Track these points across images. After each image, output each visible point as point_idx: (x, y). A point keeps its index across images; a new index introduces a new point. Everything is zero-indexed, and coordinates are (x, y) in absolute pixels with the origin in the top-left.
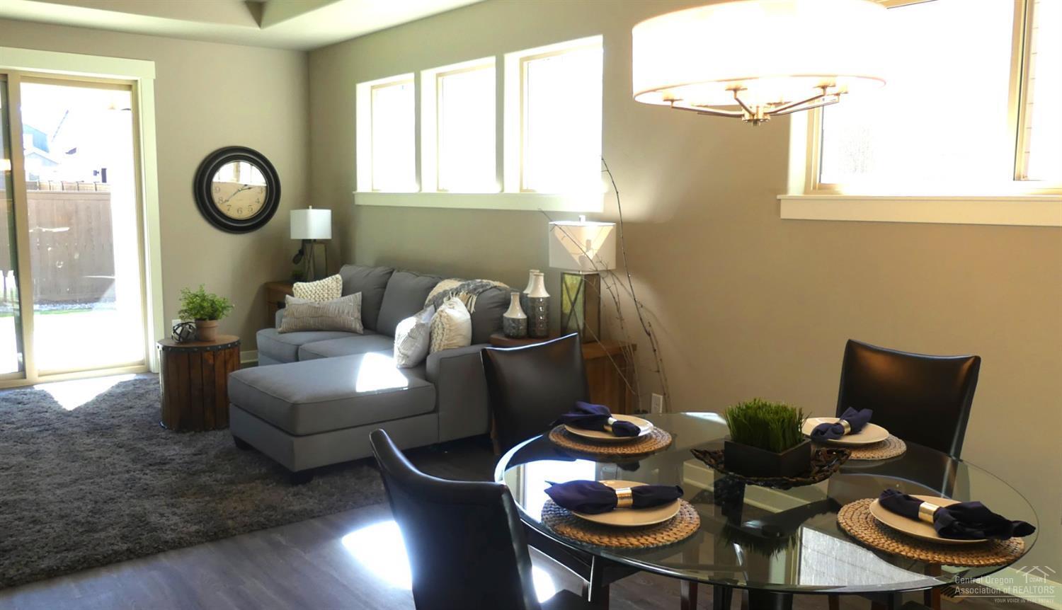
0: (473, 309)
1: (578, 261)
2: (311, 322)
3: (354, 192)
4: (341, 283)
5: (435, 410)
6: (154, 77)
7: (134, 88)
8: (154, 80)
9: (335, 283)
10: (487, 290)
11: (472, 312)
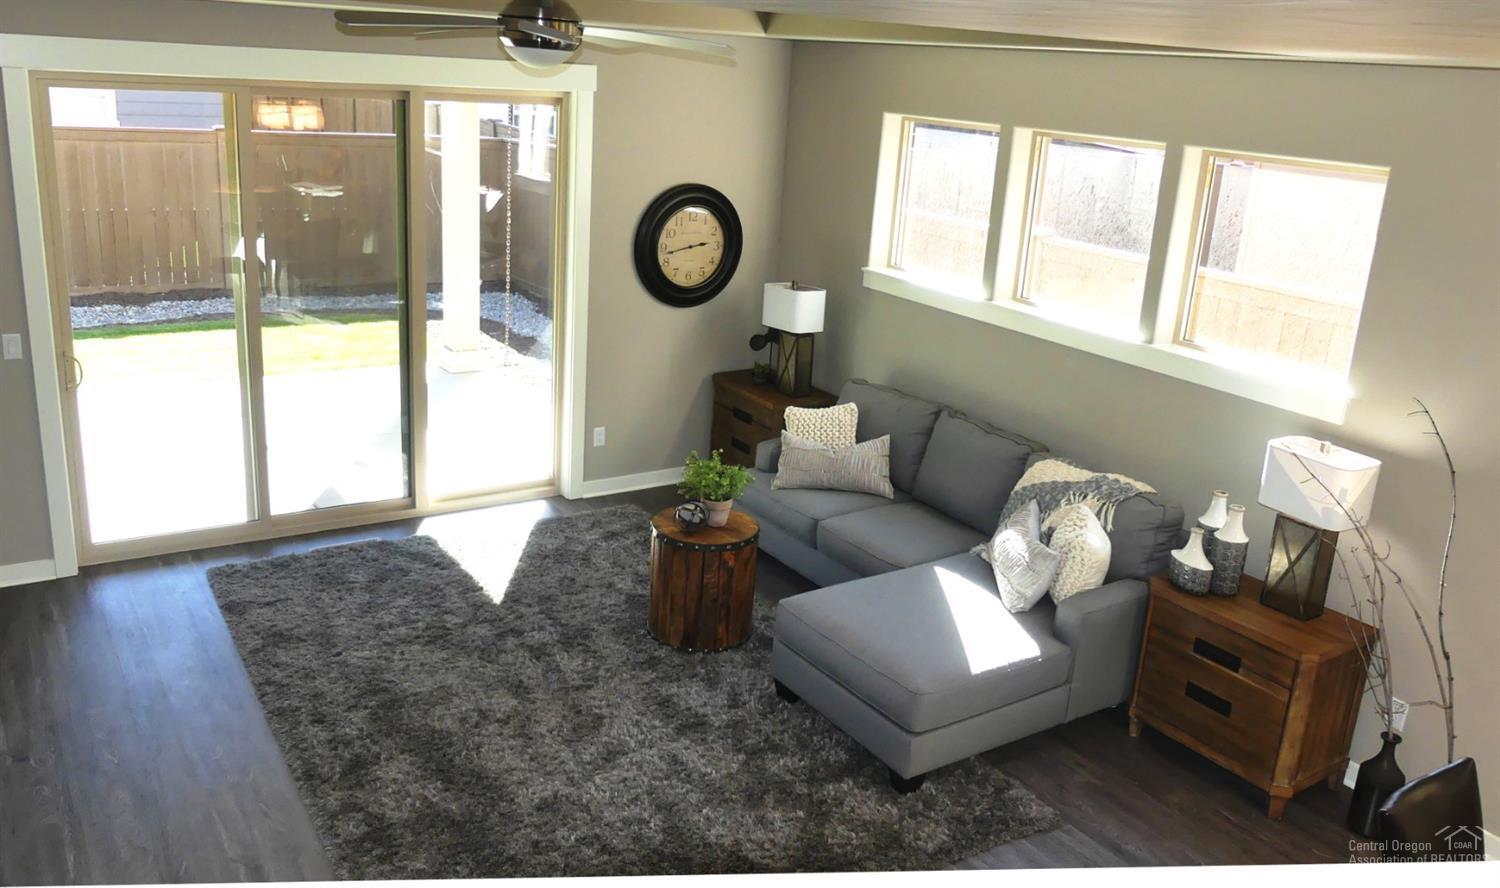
0: (1110, 527)
1: (1320, 513)
2: (825, 479)
3: (863, 269)
4: (856, 415)
5: (1068, 682)
6: (595, 90)
7: (564, 101)
8: (595, 93)
9: (849, 415)
10: (1130, 498)
11: (1109, 530)
